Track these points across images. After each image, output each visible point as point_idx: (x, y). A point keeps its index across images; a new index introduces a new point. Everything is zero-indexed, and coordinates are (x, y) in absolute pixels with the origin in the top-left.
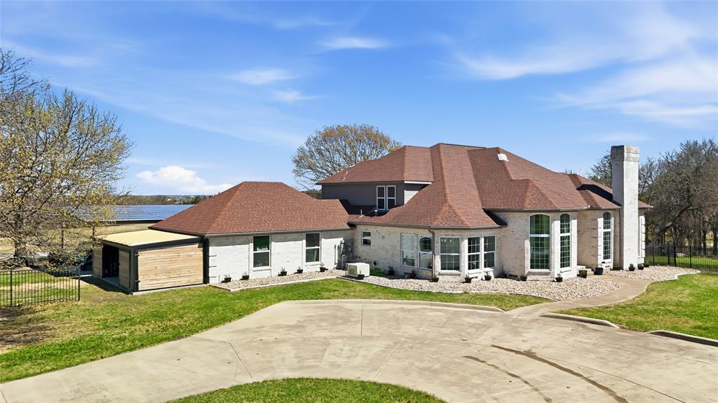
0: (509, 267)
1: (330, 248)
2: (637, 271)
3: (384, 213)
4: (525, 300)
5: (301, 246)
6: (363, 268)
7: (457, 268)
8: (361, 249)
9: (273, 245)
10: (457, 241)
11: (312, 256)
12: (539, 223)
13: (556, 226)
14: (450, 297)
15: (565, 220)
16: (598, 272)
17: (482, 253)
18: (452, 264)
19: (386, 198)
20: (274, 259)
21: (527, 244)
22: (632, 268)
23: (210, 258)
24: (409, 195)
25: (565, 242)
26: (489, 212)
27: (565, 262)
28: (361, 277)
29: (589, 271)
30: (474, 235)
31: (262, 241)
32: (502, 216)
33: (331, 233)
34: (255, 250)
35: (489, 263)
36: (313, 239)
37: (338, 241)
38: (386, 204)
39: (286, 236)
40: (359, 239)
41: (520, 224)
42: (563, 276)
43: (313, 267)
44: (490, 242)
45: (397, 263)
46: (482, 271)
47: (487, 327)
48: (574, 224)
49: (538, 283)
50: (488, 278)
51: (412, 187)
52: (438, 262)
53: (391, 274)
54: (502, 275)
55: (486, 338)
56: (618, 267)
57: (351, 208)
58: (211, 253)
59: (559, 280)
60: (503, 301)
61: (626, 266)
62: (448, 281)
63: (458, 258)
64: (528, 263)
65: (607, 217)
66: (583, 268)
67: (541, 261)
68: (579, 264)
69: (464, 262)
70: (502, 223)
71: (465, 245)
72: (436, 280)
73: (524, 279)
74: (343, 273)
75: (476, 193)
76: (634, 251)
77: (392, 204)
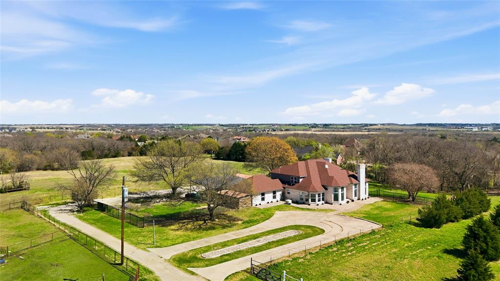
0: (329, 201)
1: (278, 194)
2: (367, 199)
3: (294, 185)
4: (331, 210)
5: (271, 195)
6: (290, 201)
7: (315, 202)
8: (287, 195)
9: (266, 195)
10: (315, 195)
11: (274, 197)
12: (336, 190)
13: (340, 190)
14: (314, 210)
15: (342, 188)
16: (353, 201)
17: (321, 197)
18: (313, 200)
19: (294, 180)
20: (265, 199)
21: (333, 195)
22: (362, 200)
23: (253, 200)
24: (301, 180)
25: (342, 194)
26: (323, 186)
27: (343, 199)
28: (290, 204)
29: (350, 201)
30: (319, 193)
31: (263, 194)
32: (326, 187)
33: (279, 191)
34: (262, 197)
35: (323, 200)
36: (274, 193)
37: (280, 193)
38: (294, 182)
39: (268, 192)
40: (286, 192)
41: (331, 190)
42: (342, 203)
43: (274, 200)
44: (323, 194)
45: (298, 199)
46: (322, 202)
47: (323, 217)
48: (345, 189)
49: (335, 205)
50: (323, 204)
51: (301, 178)
52: (310, 200)
53: (297, 203)
54: (326, 203)
55: (323, 219)
56: (359, 199)
57: (283, 182)
58: (253, 198)
59: (341, 204)
60: (326, 210)
61: (361, 199)
62: (313, 205)
63: (315, 199)
64: (333, 199)
65: (356, 185)
66: (348, 200)
67: (336, 199)
68: (347, 198)
69: (317, 200)
70: (326, 189)
71: (317, 196)
72: (309, 205)
73: (332, 204)
74: (284, 202)
75: (319, 179)
76: (363, 194)
77: (296, 182)
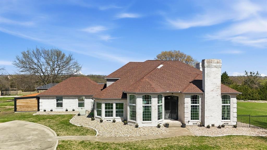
1: (89, 103)
16: (183, 126)
20: (64, 105)
21: (128, 108)
23: (40, 103)
28: (79, 115)
33: (88, 98)
34: (57, 101)
35: (120, 115)
39: (69, 97)
44: (120, 105)
46: (114, 118)
58: (40, 101)
63: (101, 111)
64: (128, 117)
65: (195, 97)
72: (93, 119)
